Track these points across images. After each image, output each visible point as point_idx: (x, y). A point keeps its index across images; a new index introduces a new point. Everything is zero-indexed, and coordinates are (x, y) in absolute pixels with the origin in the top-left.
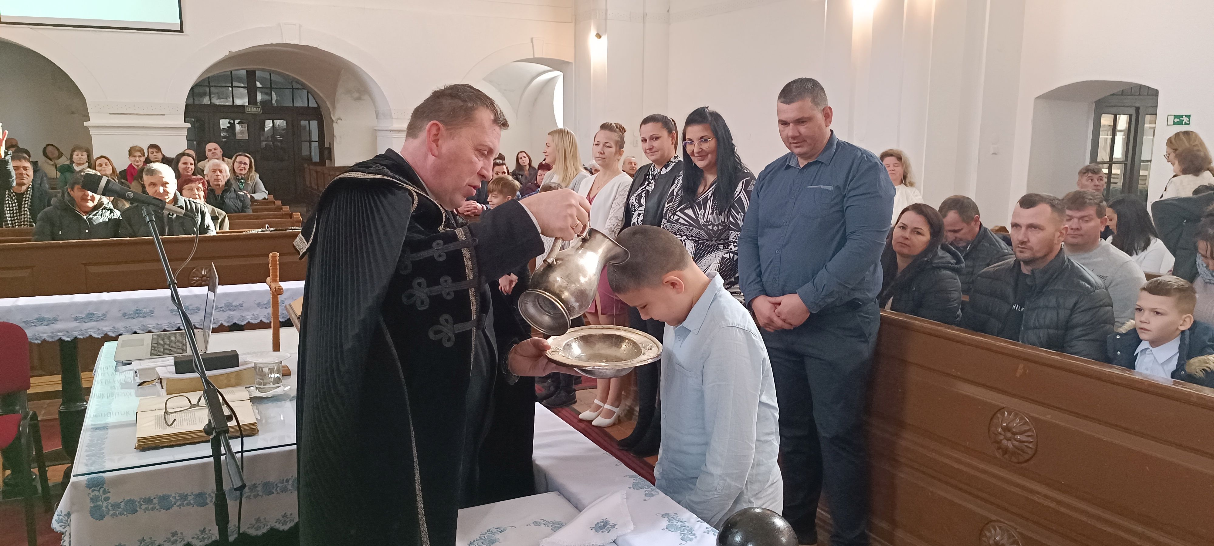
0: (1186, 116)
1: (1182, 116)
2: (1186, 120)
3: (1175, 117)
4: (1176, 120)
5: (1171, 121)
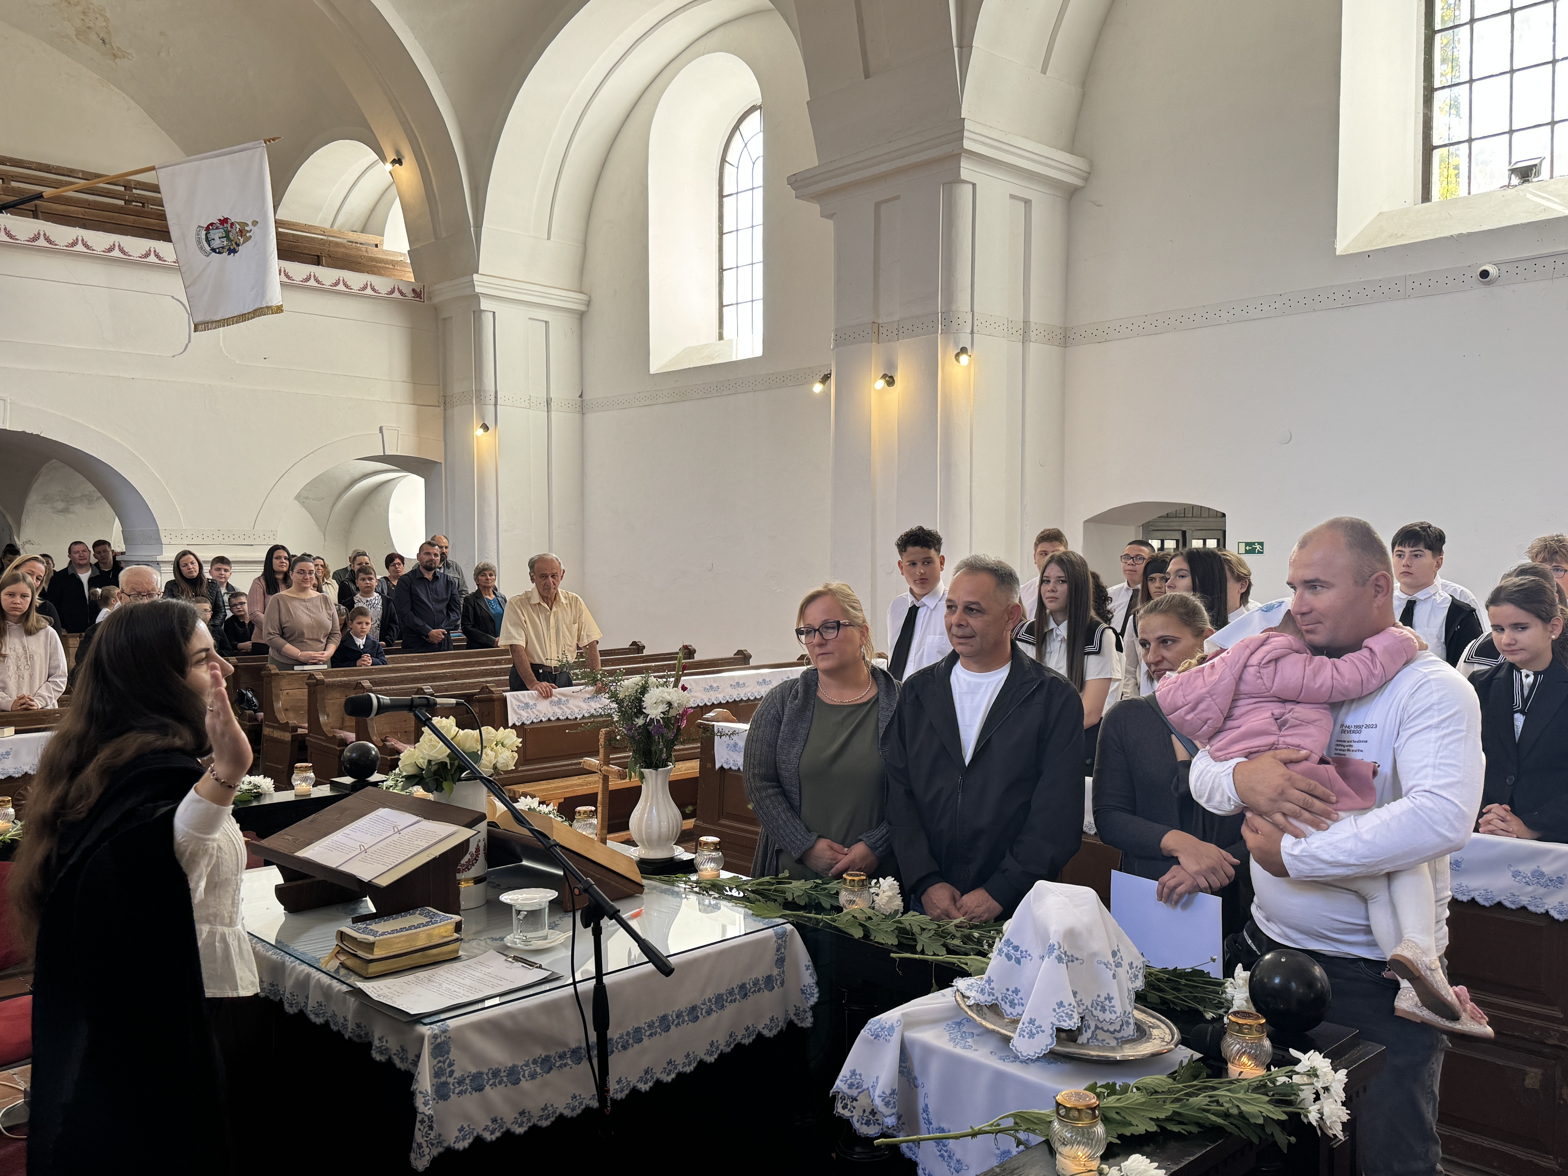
0: (1259, 543)
1: (1254, 543)
2: (1258, 547)
3: (1247, 544)
4: (1247, 548)
5: (1242, 550)
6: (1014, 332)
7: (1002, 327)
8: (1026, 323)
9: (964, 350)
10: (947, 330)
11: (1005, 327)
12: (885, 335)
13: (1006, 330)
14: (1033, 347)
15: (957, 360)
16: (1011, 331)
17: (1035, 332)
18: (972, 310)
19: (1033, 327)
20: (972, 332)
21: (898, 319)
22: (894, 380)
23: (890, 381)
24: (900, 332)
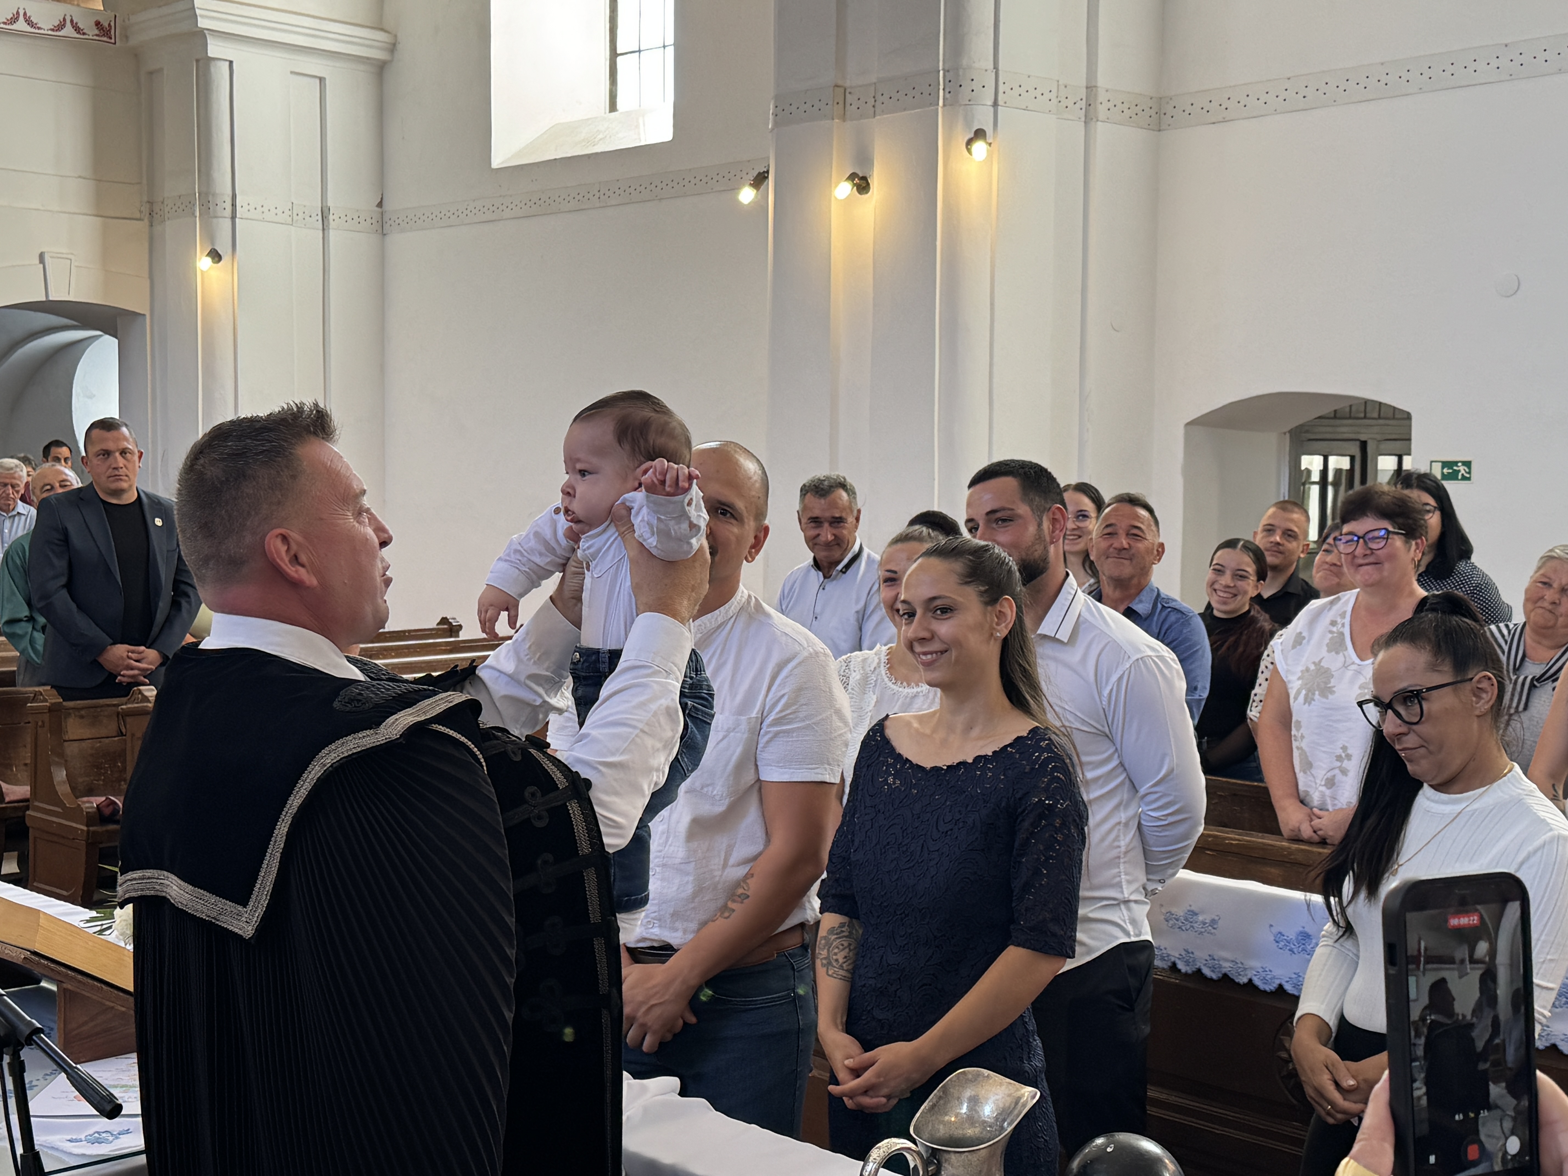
1: (1456, 463)
2: (1462, 469)
3: (1445, 464)
4: (1446, 471)
6: (1071, 105)
7: (1047, 96)
8: (1091, 88)
9: (980, 134)
10: (952, 102)
11: (1053, 95)
12: (854, 107)
13: (1054, 101)
14: (1101, 129)
15: (969, 151)
16: (1065, 103)
17: (1106, 105)
18: (996, 67)
19: (1102, 96)
20: (995, 104)
21: (874, 80)
22: (868, 184)
23: (862, 185)
24: (878, 104)
